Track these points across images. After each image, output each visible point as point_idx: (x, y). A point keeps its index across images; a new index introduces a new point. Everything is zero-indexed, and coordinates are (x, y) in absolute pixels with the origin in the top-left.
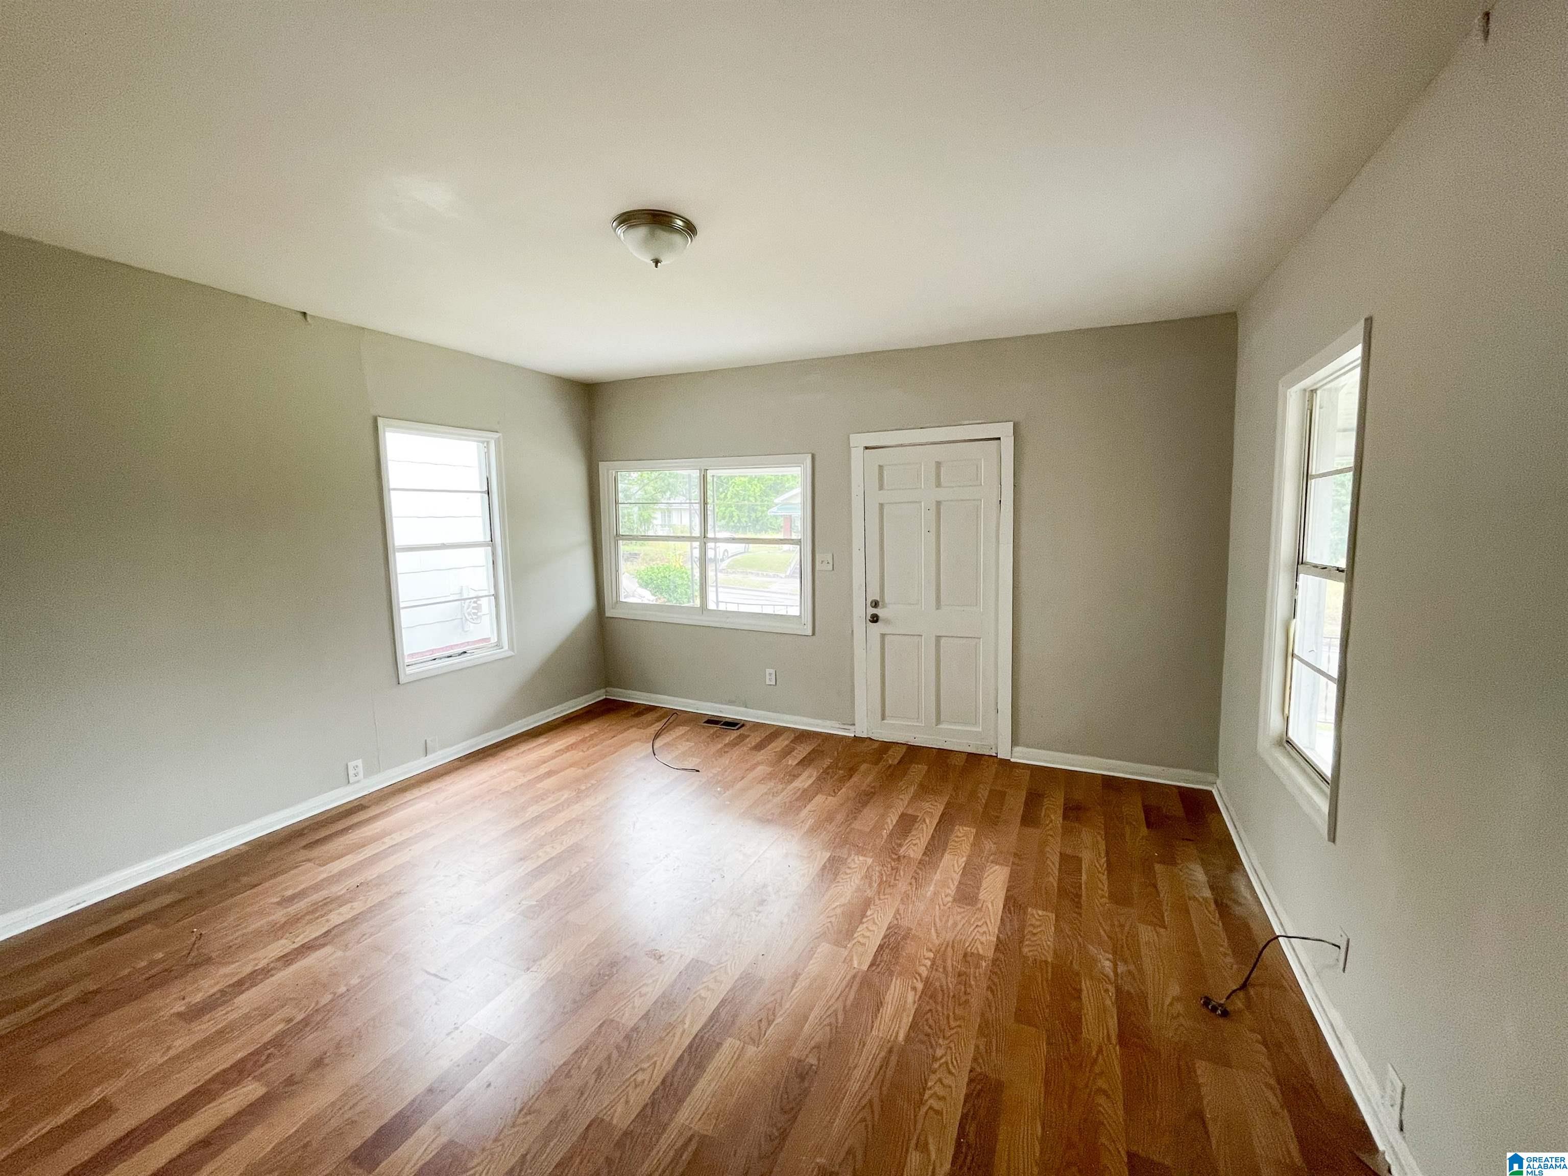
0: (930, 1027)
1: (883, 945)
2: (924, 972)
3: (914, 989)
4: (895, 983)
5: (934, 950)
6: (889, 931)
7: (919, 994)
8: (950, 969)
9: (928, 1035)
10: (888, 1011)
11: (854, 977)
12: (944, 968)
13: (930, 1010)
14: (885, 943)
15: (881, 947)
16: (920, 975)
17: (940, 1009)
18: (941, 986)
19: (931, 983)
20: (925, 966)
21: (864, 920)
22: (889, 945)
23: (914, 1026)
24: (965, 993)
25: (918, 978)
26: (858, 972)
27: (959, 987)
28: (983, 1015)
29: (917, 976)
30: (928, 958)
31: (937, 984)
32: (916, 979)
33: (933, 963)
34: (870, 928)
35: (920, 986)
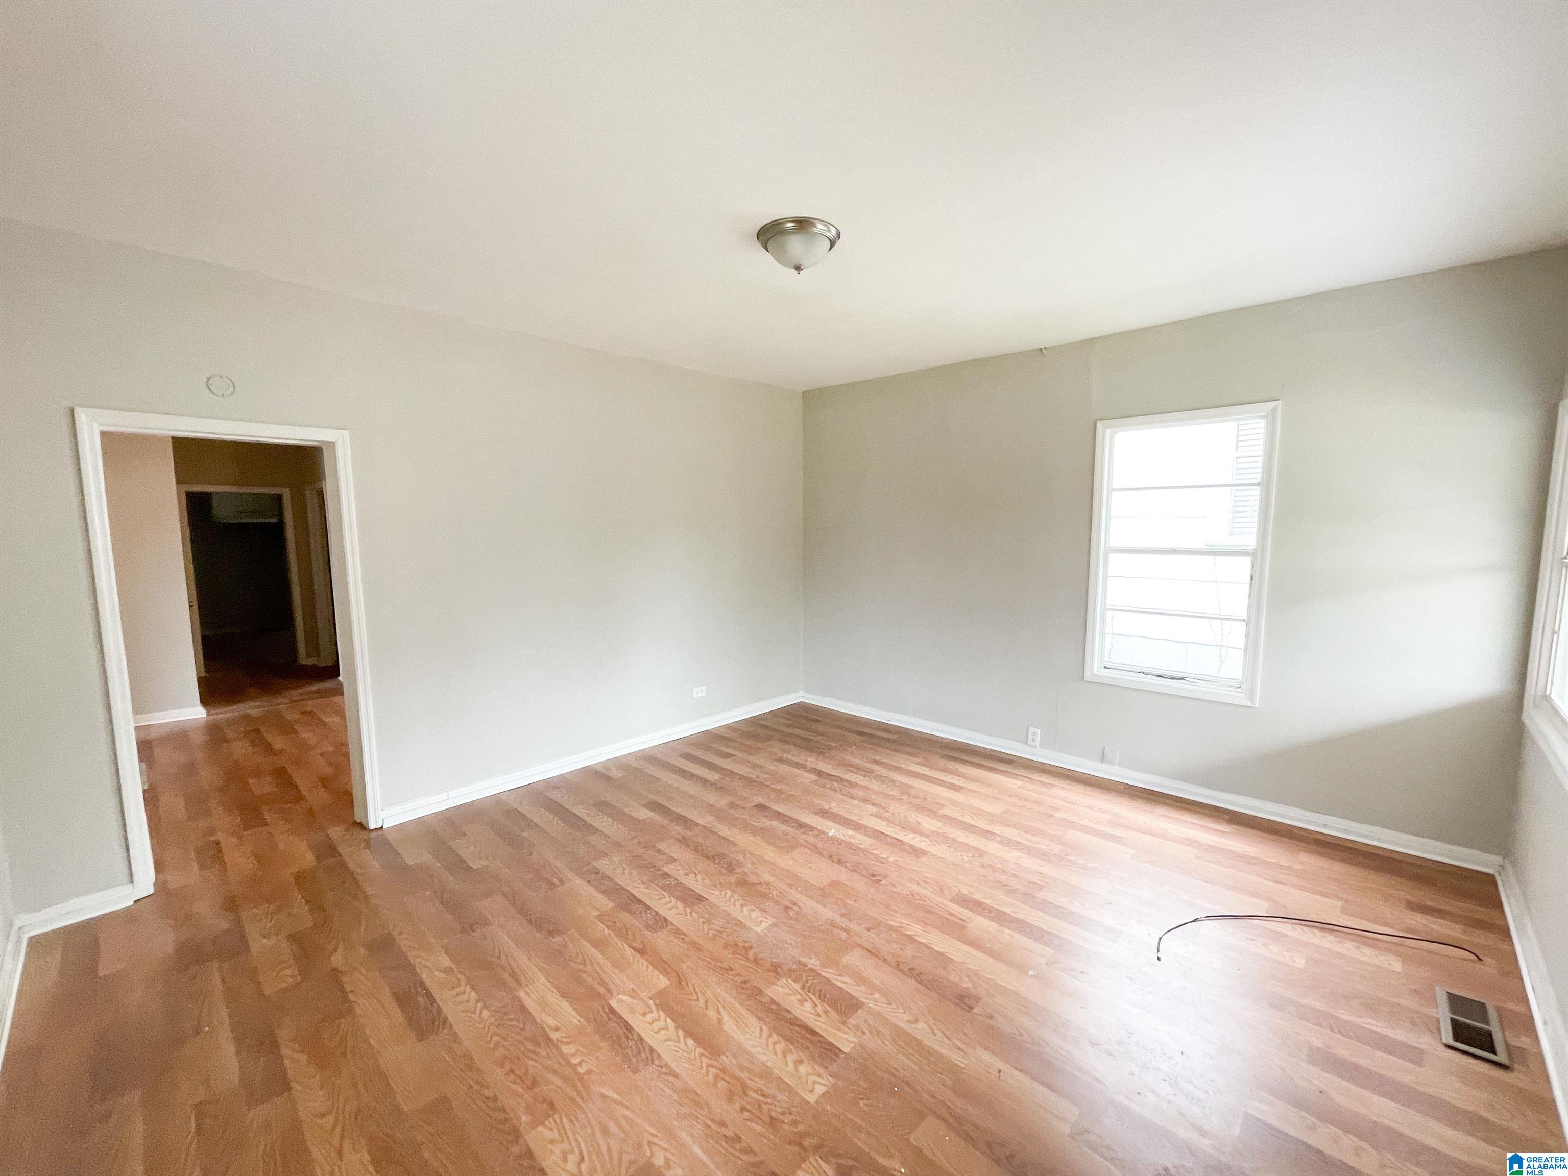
0: (510, 1020)
1: (630, 1032)
2: (568, 1050)
3: (557, 1029)
4: (576, 1018)
5: (586, 1077)
6: (647, 1048)
7: (547, 1030)
8: (550, 1076)
9: (505, 1014)
10: (554, 999)
11: (609, 991)
12: (555, 1072)
13: (523, 1029)
14: (632, 1035)
15: (629, 1028)
16: (567, 1043)
17: (518, 1037)
18: (537, 1054)
19: (549, 1048)
20: (573, 1055)
21: (681, 1033)
22: (627, 1038)
23: (523, 1009)
24: (512, 1071)
25: (565, 1040)
26: (612, 995)
27: (524, 1070)
28: (479, 1070)
29: (569, 1040)
30: (580, 1064)
31: (543, 1053)
32: (566, 1037)
33: (574, 1067)
34: (663, 1032)
35: (554, 1036)
